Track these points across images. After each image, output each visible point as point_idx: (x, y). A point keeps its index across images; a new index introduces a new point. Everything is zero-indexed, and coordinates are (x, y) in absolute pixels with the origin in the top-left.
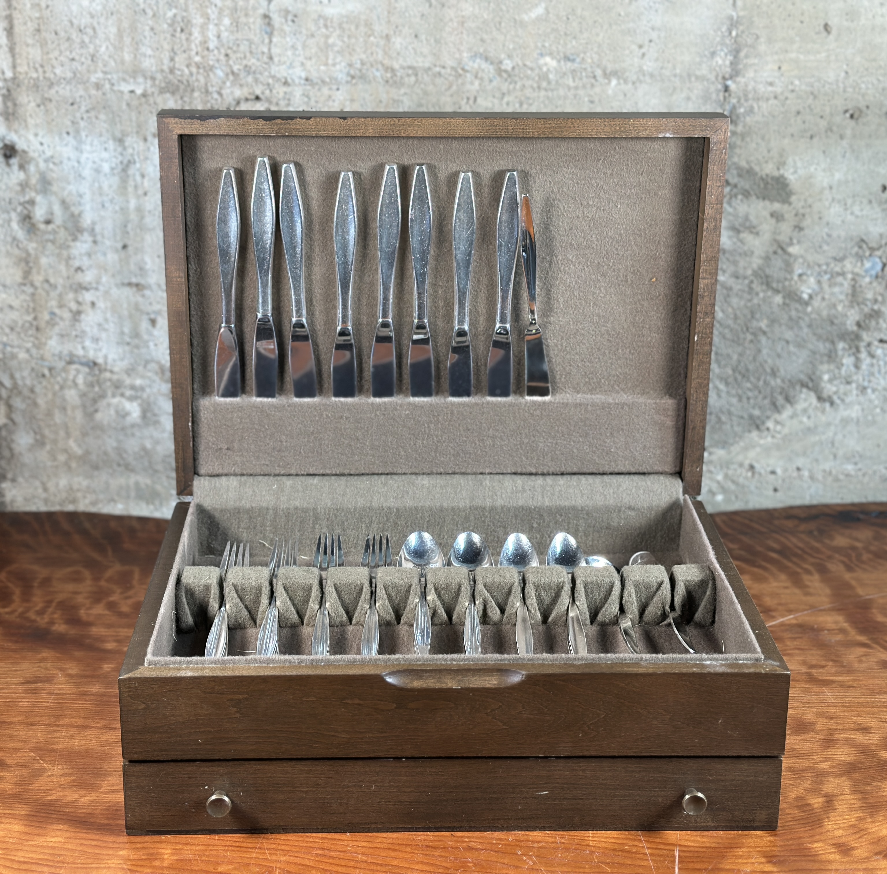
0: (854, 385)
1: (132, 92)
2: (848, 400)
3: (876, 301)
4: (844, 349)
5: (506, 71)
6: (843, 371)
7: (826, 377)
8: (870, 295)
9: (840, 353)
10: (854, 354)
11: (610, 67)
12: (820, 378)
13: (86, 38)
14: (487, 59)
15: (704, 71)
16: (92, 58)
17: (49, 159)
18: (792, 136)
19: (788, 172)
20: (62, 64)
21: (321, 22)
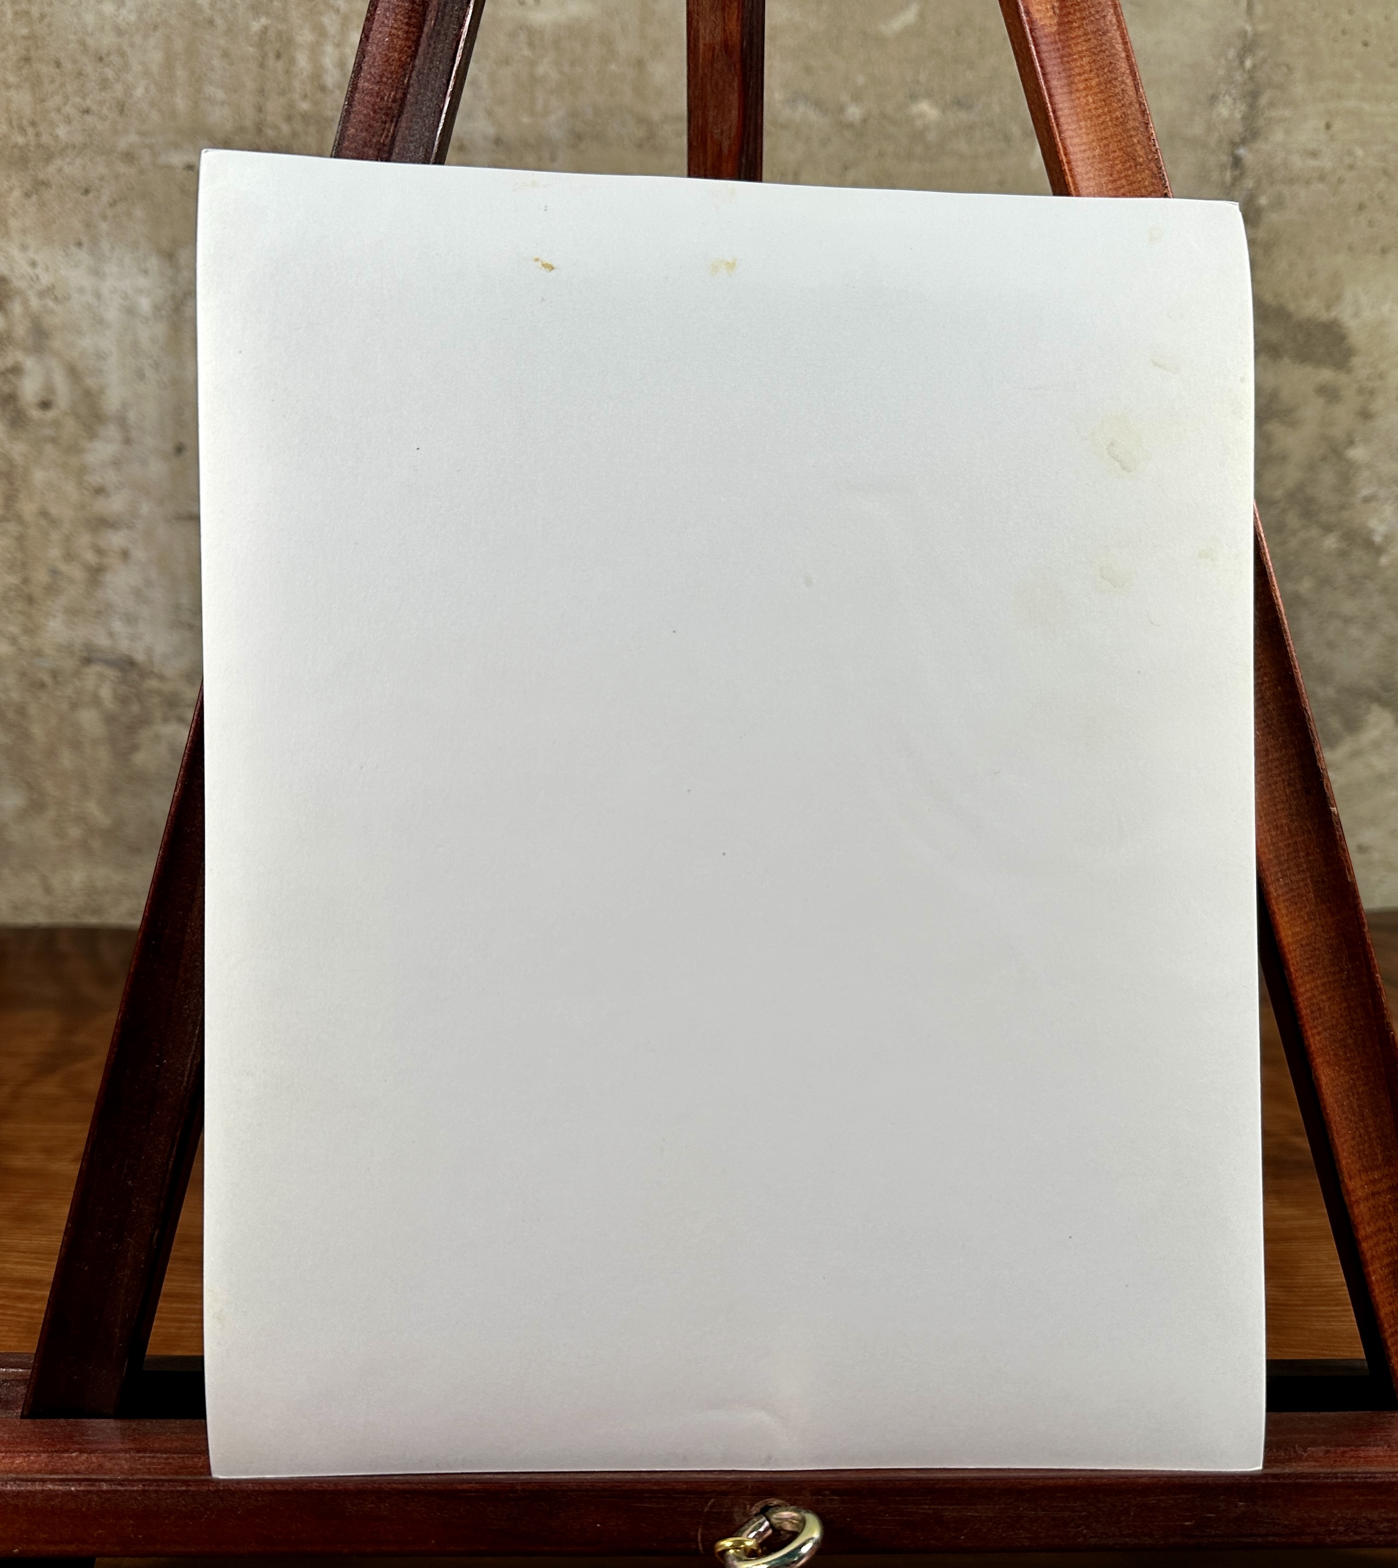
5: (850, 126)
13: (109, 73)
14: (818, 104)
15: (1197, 129)
16: (121, 108)
17: (47, 292)
18: (1350, 248)
19: (1345, 314)
20: (68, 120)
21: (523, 37)
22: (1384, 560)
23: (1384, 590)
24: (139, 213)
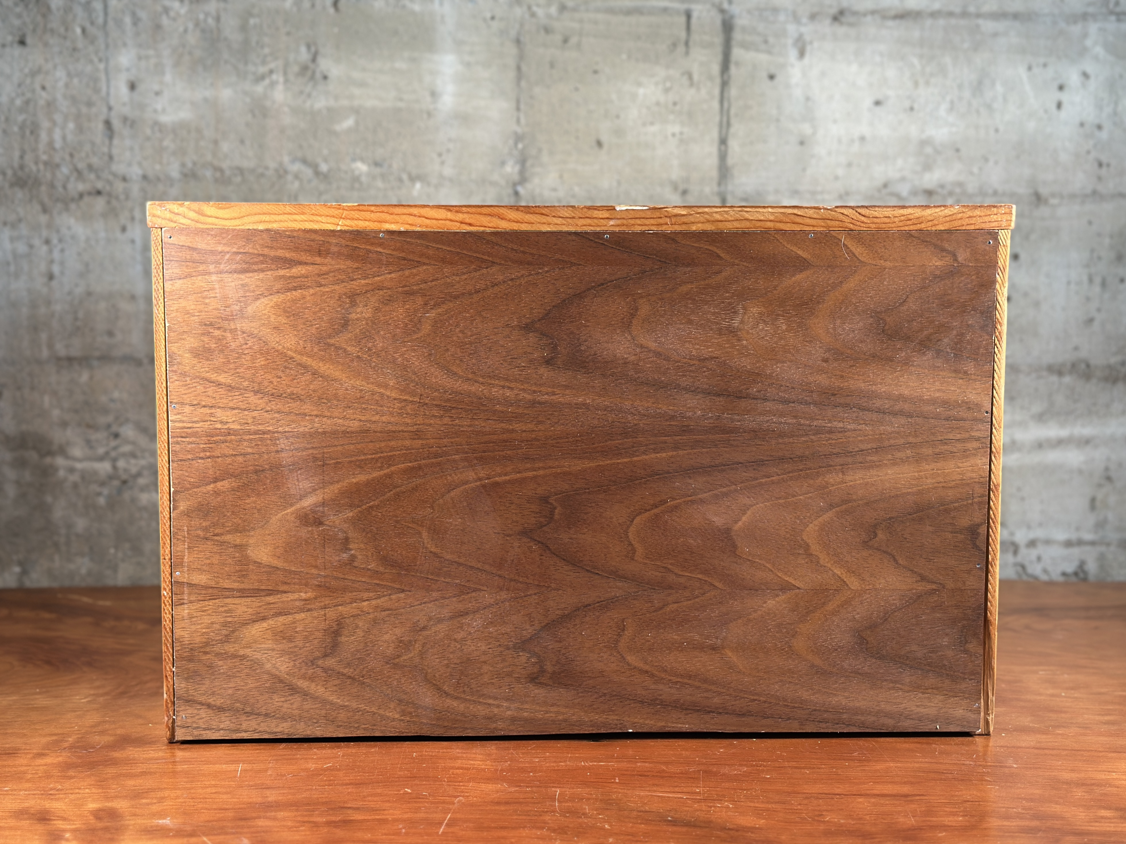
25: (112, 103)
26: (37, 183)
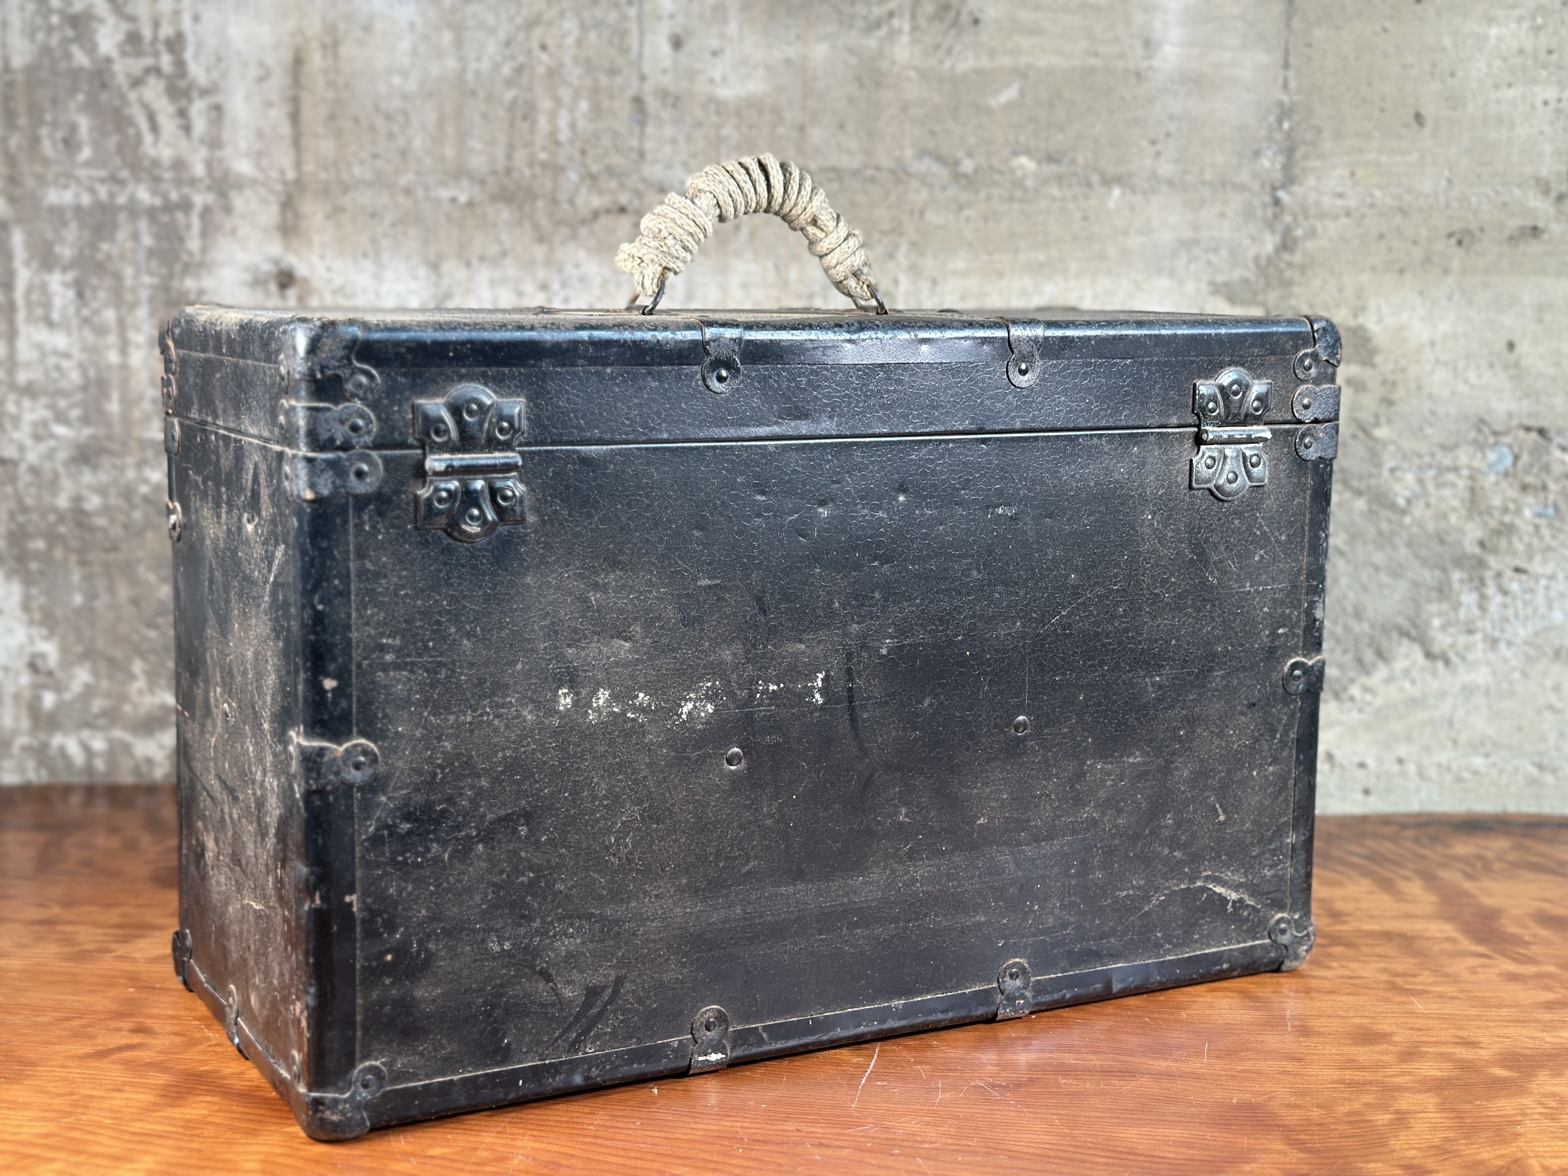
0: (1479, 636)
1: (454, 200)
2: (1471, 657)
3: (1506, 510)
4: (1461, 581)
5: (965, 176)
6: (1462, 614)
7: (1436, 622)
8: (1497, 501)
9: (1456, 586)
10: (1477, 589)
11: (1111, 170)
12: (1428, 624)
13: (396, 128)
14: (939, 158)
15: (1244, 177)
16: (404, 154)
17: (338, 291)
18: (1374, 269)
19: (1370, 323)
20: (362, 162)
21: (712, 108)
22: (1407, 520)
23: (1409, 544)
24: (413, 232)
25: (647, 68)
26: (532, 195)
